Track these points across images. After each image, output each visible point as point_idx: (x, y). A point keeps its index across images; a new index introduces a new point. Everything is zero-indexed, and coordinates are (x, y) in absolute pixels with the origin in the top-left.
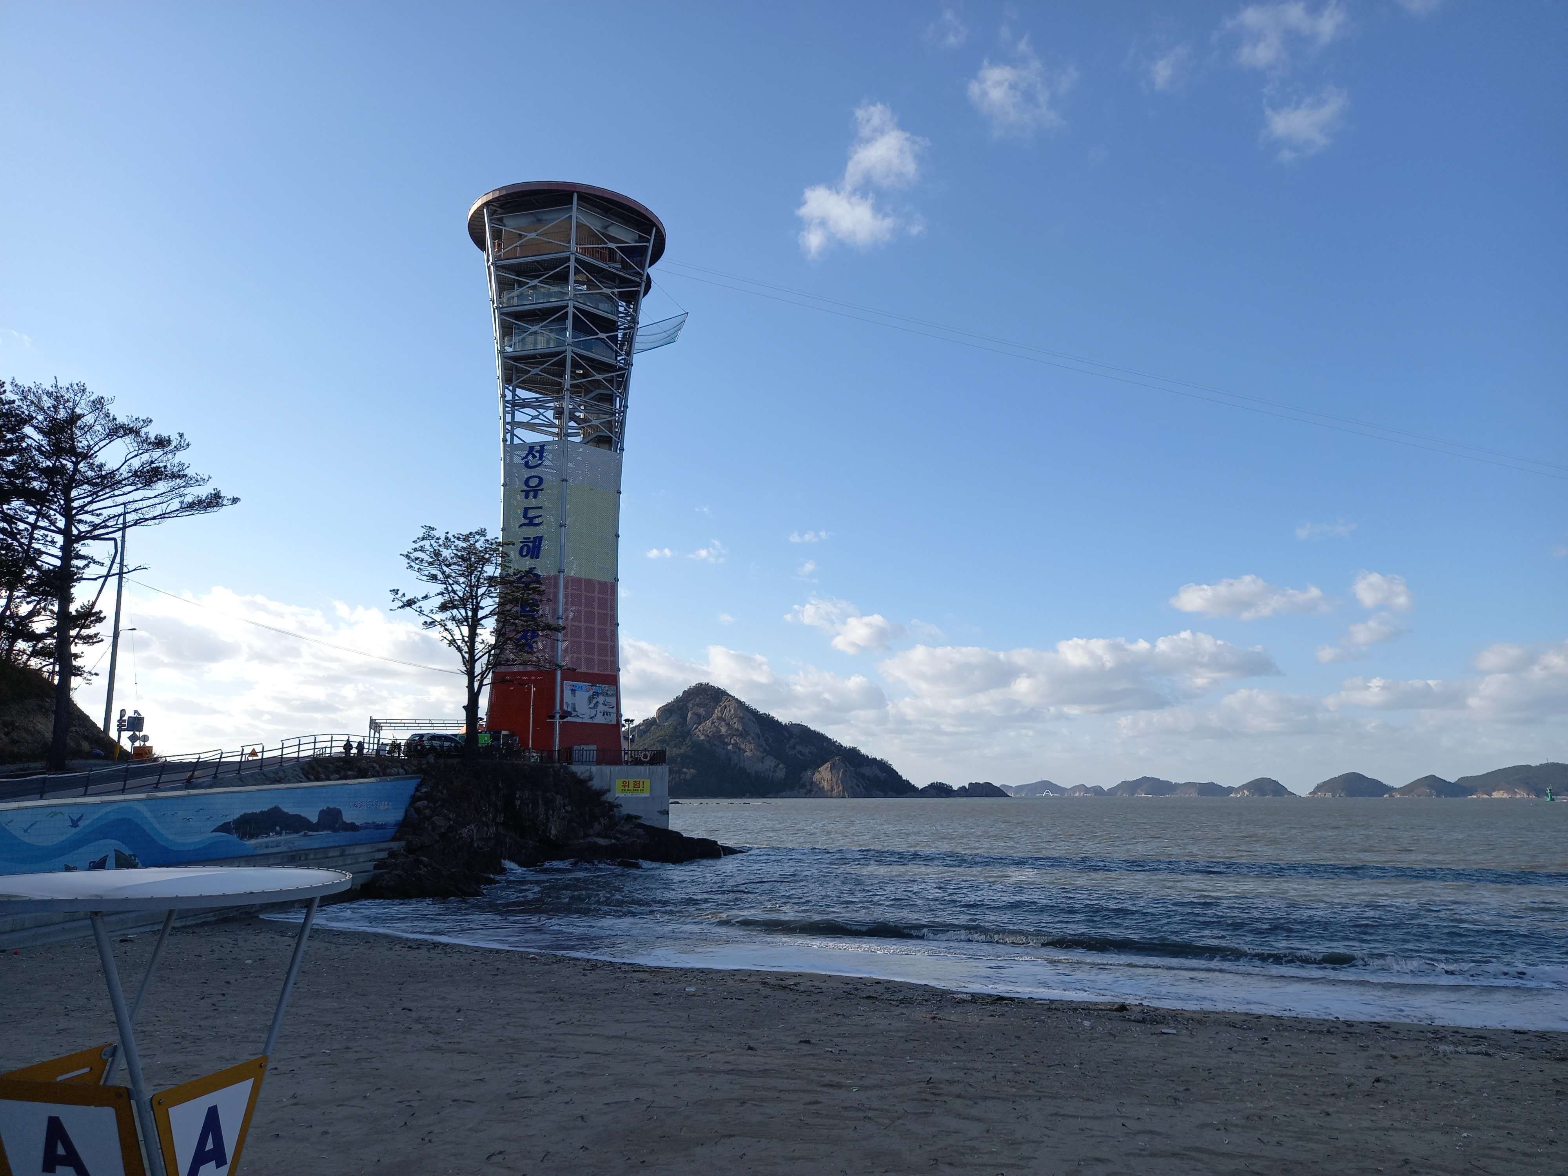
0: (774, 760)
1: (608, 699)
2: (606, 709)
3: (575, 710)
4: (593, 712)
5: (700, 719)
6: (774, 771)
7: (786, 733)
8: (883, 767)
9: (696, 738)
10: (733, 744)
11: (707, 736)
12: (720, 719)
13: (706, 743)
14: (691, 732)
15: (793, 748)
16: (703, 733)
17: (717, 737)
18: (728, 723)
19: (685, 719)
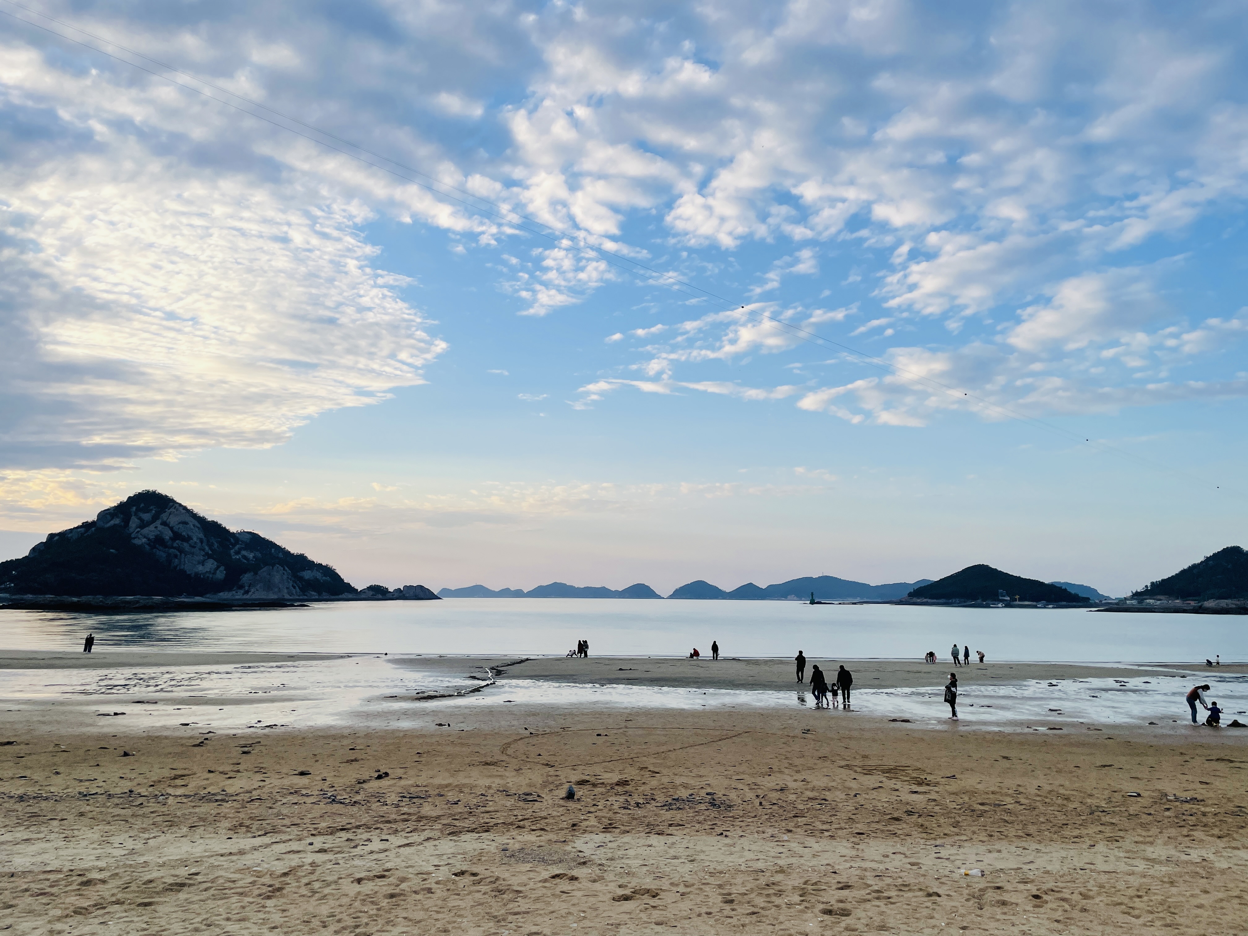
0: (216, 563)
5: (143, 525)
6: (214, 573)
7: (232, 540)
8: (328, 571)
9: (137, 542)
10: (175, 548)
11: (149, 539)
12: (164, 524)
13: (147, 546)
14: (133, 536)
15: (238, 553)
16: (145, 537)
17: (159, 540)
18: (171, 529)
19: (127, 523)
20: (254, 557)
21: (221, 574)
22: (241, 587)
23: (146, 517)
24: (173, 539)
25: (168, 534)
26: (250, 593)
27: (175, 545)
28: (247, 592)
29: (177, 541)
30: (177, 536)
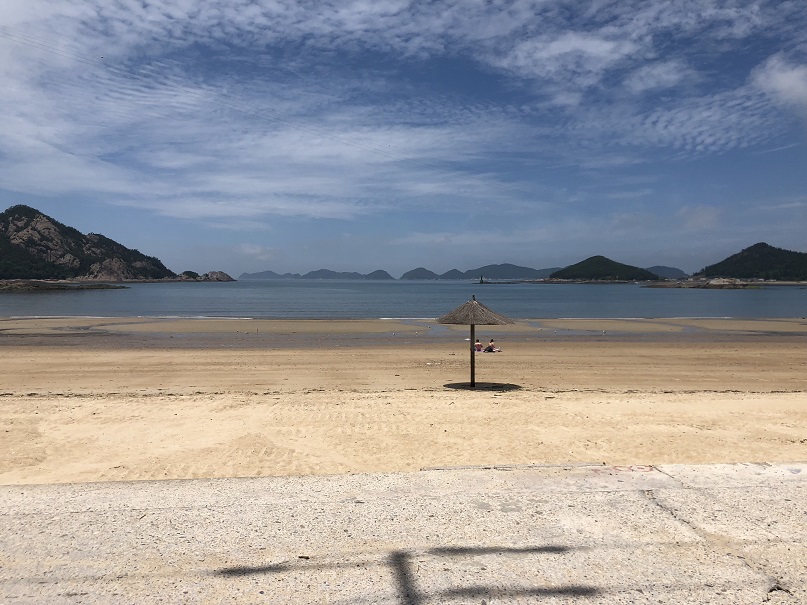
0: (72, 257)
5: (19, 229)
6: (72, 264)
7: (84, 240)
8: (155, 262)
9: (13, 242)
10: (42, 246)
11: (23, 240)
12: (33, 229)
13: (22, 245)
14: (12, 238)
15: (89, 250)
16: (20, 239)
17: (30, 242)
18: (39, 232)
19: (7, 229)
20: (100, 252)
21: (77, 263)
22: (92, 273)
23: (20, 224)
24: (41, 240)
25: (37, 237)
26: (98, 277)
27: (42, 243)
28: (96, 276)
29: (44, 241)
30: (43, 238)
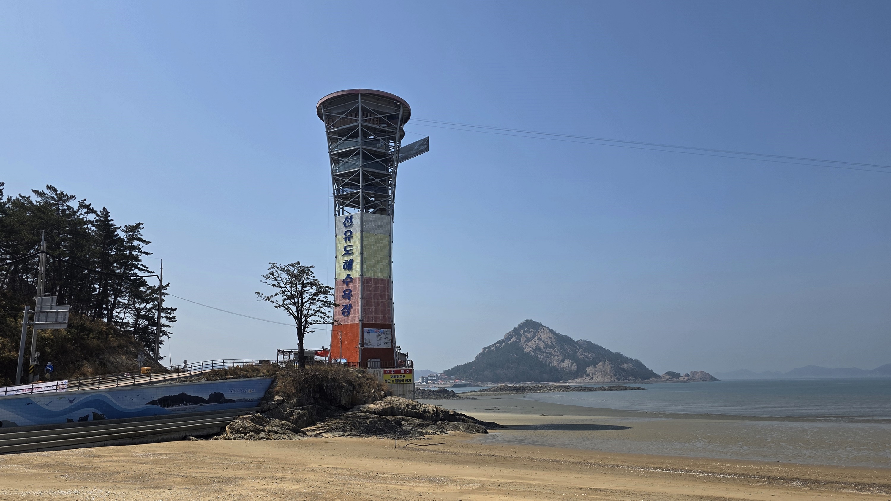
0: (571, 361)
1: (387, 336)
2: (386, 341)
3: (369, 342)
4: (379, 342)
5: (528, 340)
6: (571, 368)
7: (577, 346)
8: (638, 364)
9: (526, 350)
10: (547, 353)
11: (533, 349)
12: (539, 339)
13: (532, 353)
14: (524, 347)
15: (581, 354)
16: (530, 347)
17: (538, 348)
18: (543, 342)
19: (520, 340)
20: (591, 356)
21: (574, 367)
22: (588, 375)
23: (529, 335)
24: (546, 348)
25: (542, 345)
26: (594, 379)
27: (547, 351)
28: (592, 378)
29: (548, 349)
30: (547, 346)
